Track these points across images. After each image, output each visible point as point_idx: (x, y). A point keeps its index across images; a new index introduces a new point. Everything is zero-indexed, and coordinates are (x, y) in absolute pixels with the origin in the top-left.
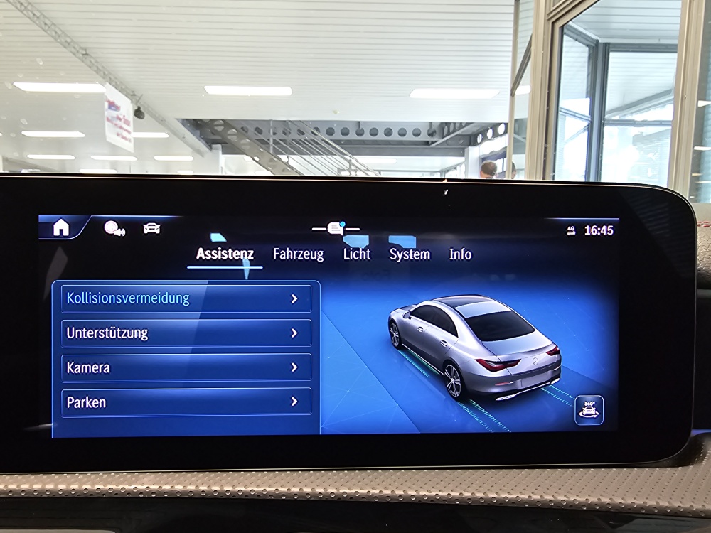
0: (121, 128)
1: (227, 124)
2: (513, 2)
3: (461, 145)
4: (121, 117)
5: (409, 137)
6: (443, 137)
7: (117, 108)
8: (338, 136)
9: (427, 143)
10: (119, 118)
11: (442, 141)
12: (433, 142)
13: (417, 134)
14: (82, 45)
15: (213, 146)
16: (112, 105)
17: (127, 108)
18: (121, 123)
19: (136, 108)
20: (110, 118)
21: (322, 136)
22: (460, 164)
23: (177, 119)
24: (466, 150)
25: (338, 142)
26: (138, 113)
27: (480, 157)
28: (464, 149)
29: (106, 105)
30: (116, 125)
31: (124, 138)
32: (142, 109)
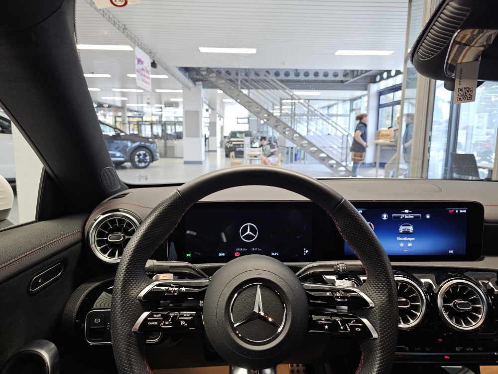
0: (144, 76)
1: (209, 70)
2: (408, 1)
3: (365, 82)
4: (144, 68)
5: (330, 77)
6: (353, 78)
7: (142, 63)
8: (282, 77)
9: (342, 82)
10: (143, 70)
11: (352, 80)
12: (346, 81)
13: (336, 75)
14: (123, 23)
15: (197, 83)
16: (139, 61)
17: (147, 61)
18: (144, 73)
19: (152, 61)
20: (138, 70)
21: (272, 77)
22: (364, 96)
23: (177, 67)
24: (369, 86)
25: (282, 81)
26: (154, 65)
27: (378, 91)
28: (367, 85)
29: (136, 61)
30: (142, 74)
31: (146, 82)
32: (156, 62)
